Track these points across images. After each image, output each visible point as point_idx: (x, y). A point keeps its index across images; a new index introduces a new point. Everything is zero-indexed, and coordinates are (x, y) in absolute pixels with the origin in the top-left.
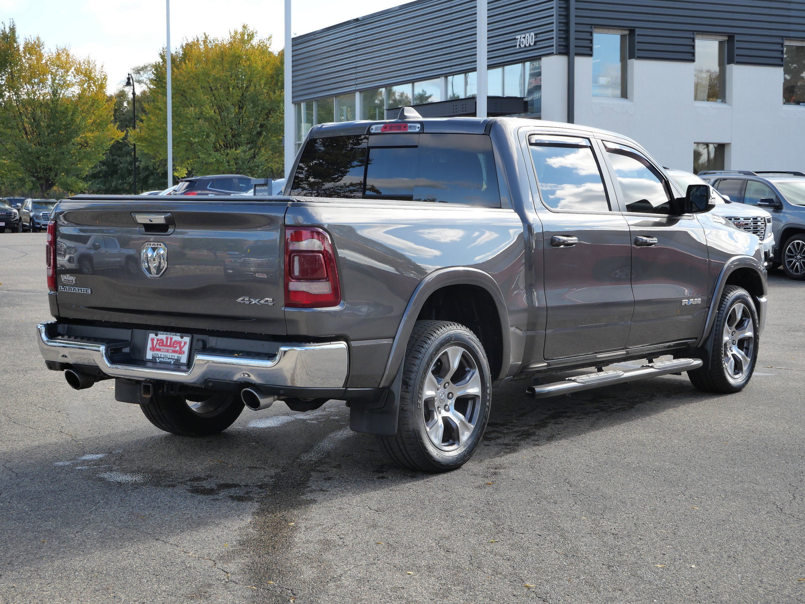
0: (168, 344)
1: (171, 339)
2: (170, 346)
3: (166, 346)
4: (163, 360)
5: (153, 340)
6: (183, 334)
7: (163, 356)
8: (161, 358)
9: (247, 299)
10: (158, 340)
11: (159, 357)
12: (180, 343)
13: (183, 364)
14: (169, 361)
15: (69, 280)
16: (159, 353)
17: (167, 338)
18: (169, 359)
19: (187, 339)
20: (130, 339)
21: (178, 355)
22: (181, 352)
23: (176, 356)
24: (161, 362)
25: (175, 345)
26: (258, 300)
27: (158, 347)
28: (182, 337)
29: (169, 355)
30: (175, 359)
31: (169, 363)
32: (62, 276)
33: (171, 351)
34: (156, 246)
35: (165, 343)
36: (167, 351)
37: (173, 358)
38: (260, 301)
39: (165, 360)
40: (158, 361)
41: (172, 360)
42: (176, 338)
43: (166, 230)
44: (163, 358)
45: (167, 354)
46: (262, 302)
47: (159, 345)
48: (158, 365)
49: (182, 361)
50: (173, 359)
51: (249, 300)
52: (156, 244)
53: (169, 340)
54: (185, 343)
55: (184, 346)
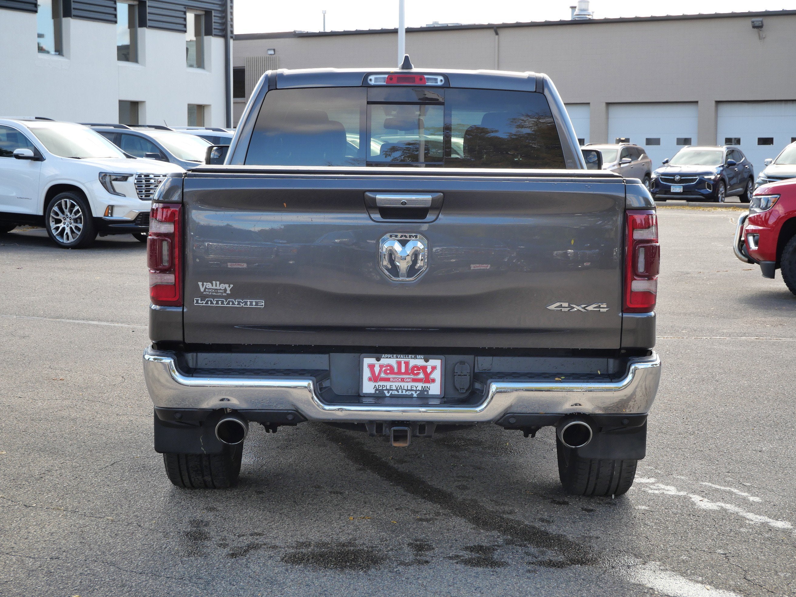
0: (403, 370)
1: (407, 364)
2: (406, 373)
3: (399, 372)
4: (396, 393)
5: (372, 367)
6: (426, 356)
7: (394, 388)
8: (392, 390)
9: (566, 305)
10: (381, 366)
11: (388, 390)
12: (424, 368)
13: (434, 397)
14: (410, 393)
15: (217, 289)
16: (388, 384)
17: (399, 364)
18: (407, 390)
19: (436, 362)
20: (328, 369)
21: (424, 385)
22: (428, 379)
23: (420, 386)
24: (392, 396)
25: (415, 372)
26: (583, 306)
27: (383, 375)
28: (427, 361)
29: (405, 385)
30: (418, 390)
31: (411, 397)
32: (200, 284)
33: (409, 380)
34: (408, 239)
35: (396, 370)
36: (403, 380)
37: (415, 389)
38: (586, 307)
39: (400, 393)
40: (388, 395)
41: (413, 393)
42: (418, 361)
43: (424, 217)
44: (397, 390)
45: (402, 384)
46: (590, 308)
47: (385, 373)
48: (387, 401)
49: (431, 392)
50: (416, 391)
51: (569, 306)
52: (408, 235)
53: (403, 366)
54: (434, 368)
55: (431, 372)
